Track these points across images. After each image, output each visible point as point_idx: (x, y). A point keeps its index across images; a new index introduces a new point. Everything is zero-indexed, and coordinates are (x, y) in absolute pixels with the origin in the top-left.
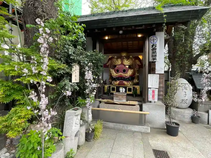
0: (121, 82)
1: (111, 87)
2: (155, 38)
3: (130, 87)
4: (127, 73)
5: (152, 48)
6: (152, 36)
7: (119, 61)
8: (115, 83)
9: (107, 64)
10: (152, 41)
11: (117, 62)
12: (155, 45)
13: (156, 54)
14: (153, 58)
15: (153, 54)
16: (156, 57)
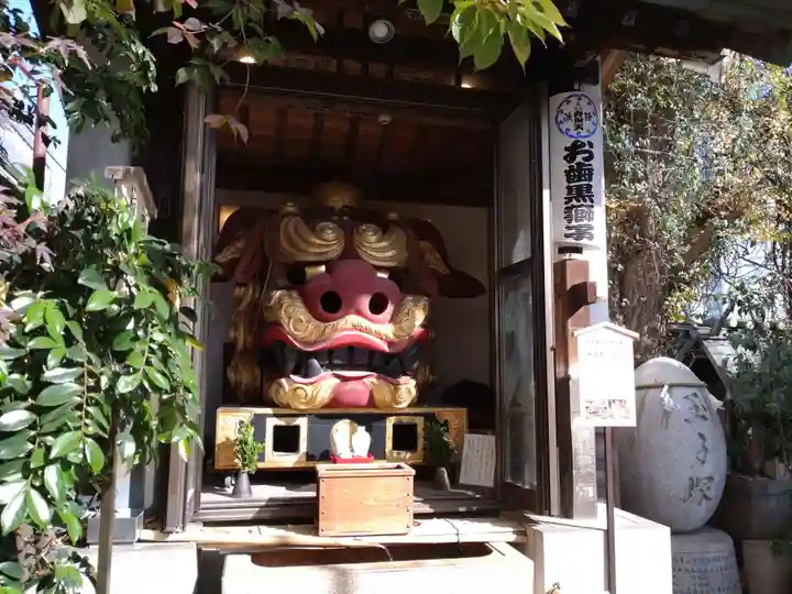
0: (351, 385)
1: (271, 423)
2: (586, 108)
3: (405, 420)
5: (566, 166)
6: (566, 94)
7: (330, 235)
8: (308, 389)
10: (570, 125)
11: (318, 241)
12: (587, 148)
13: (592, 202)
14: (574, 223)
15: (574, 202)
16: (591, 223)
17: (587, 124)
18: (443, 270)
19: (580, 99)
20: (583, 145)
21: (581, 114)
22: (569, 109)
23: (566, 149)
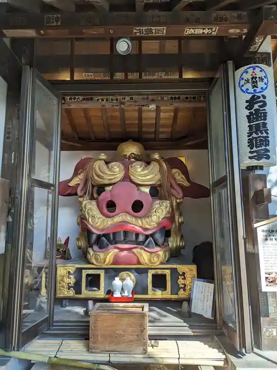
1: (84, 273)
2: (259, 74)
3: (160, 272)
4: (147, 216)
5: (247, 112)
6: (246, 67)
7: (116, 169)
8: (102, 255)
9: (72, 184)
10: (249, 86)
11: (109, 173)
12: (262, 99)
13: (268, 134)
14: (255, 149)
15: (254, 135)
16: (267, 147)
17: (260, 85)
18: (186, 184)
19: (254, 69)
20: (259, 97)
21: (256, 77)
22: (248, 76)
23: (247, 102)
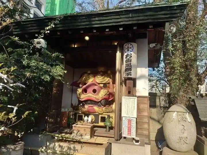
0: (91, 108)
2: (130, 46)
3: (103, 116)
4: (98, 94)
5: (125, 59)
7: (91, 77)
8: (83, 108)
10: (127, 50)
11: (88, 79)
12: (130, 55)
13: (131, 67)
15: (127, 67)
16: (131, 72)
19: (128, 44)
20: (129, 54)
23: (126, 56)
